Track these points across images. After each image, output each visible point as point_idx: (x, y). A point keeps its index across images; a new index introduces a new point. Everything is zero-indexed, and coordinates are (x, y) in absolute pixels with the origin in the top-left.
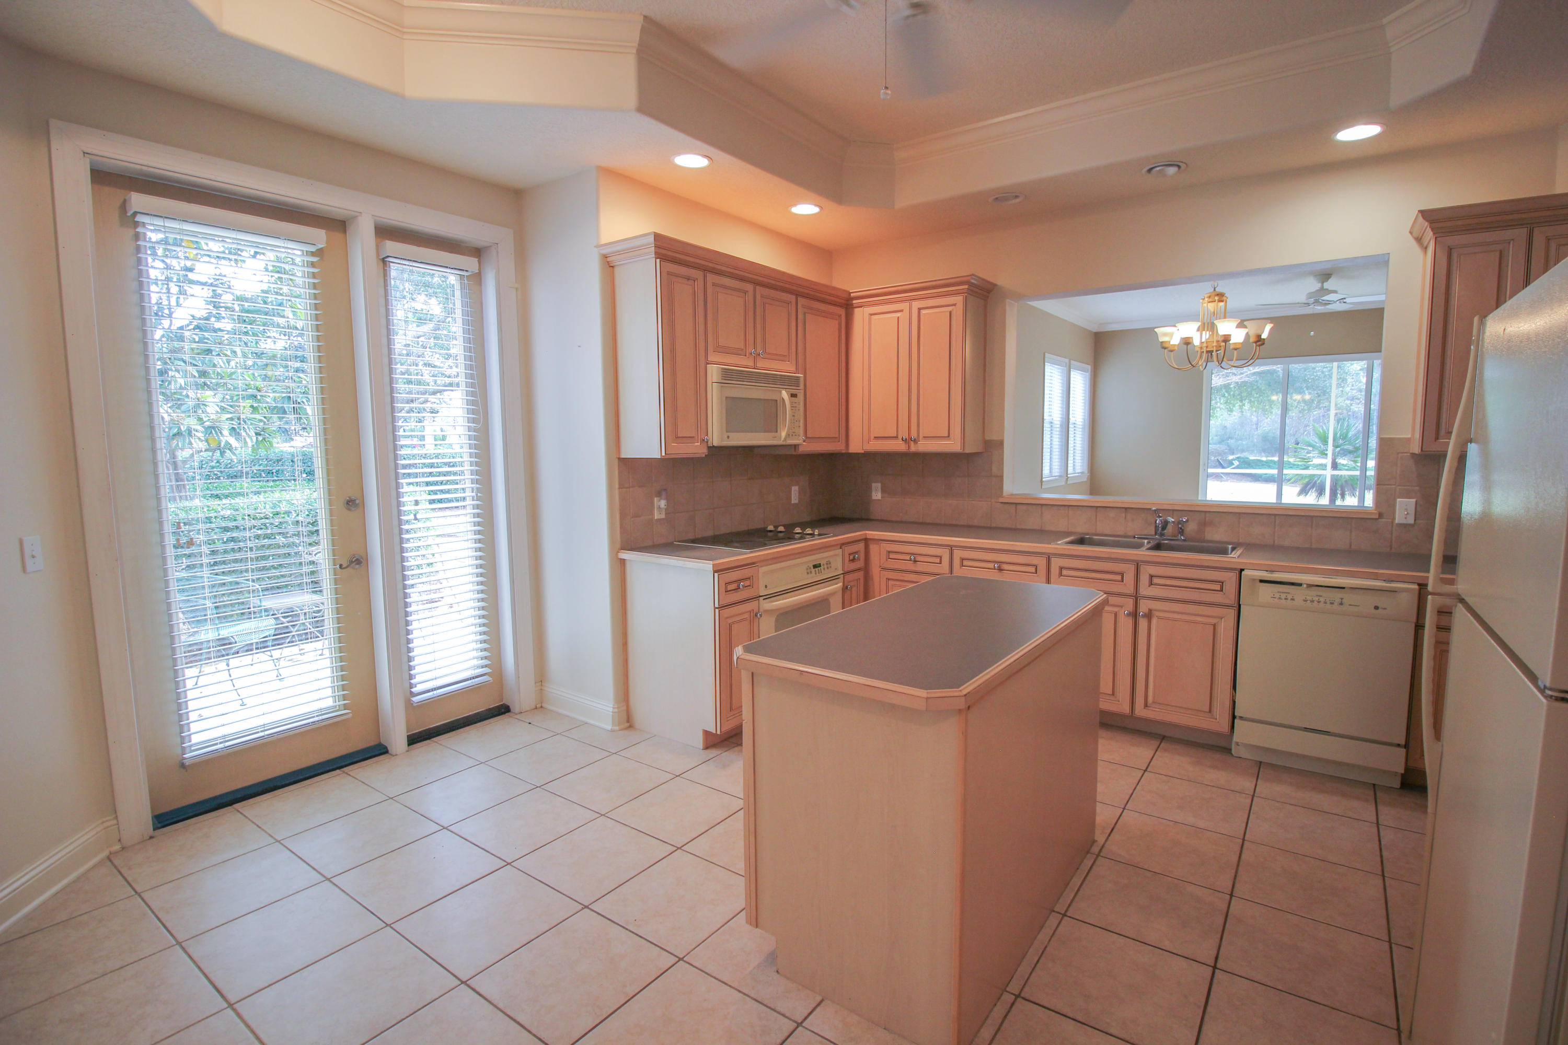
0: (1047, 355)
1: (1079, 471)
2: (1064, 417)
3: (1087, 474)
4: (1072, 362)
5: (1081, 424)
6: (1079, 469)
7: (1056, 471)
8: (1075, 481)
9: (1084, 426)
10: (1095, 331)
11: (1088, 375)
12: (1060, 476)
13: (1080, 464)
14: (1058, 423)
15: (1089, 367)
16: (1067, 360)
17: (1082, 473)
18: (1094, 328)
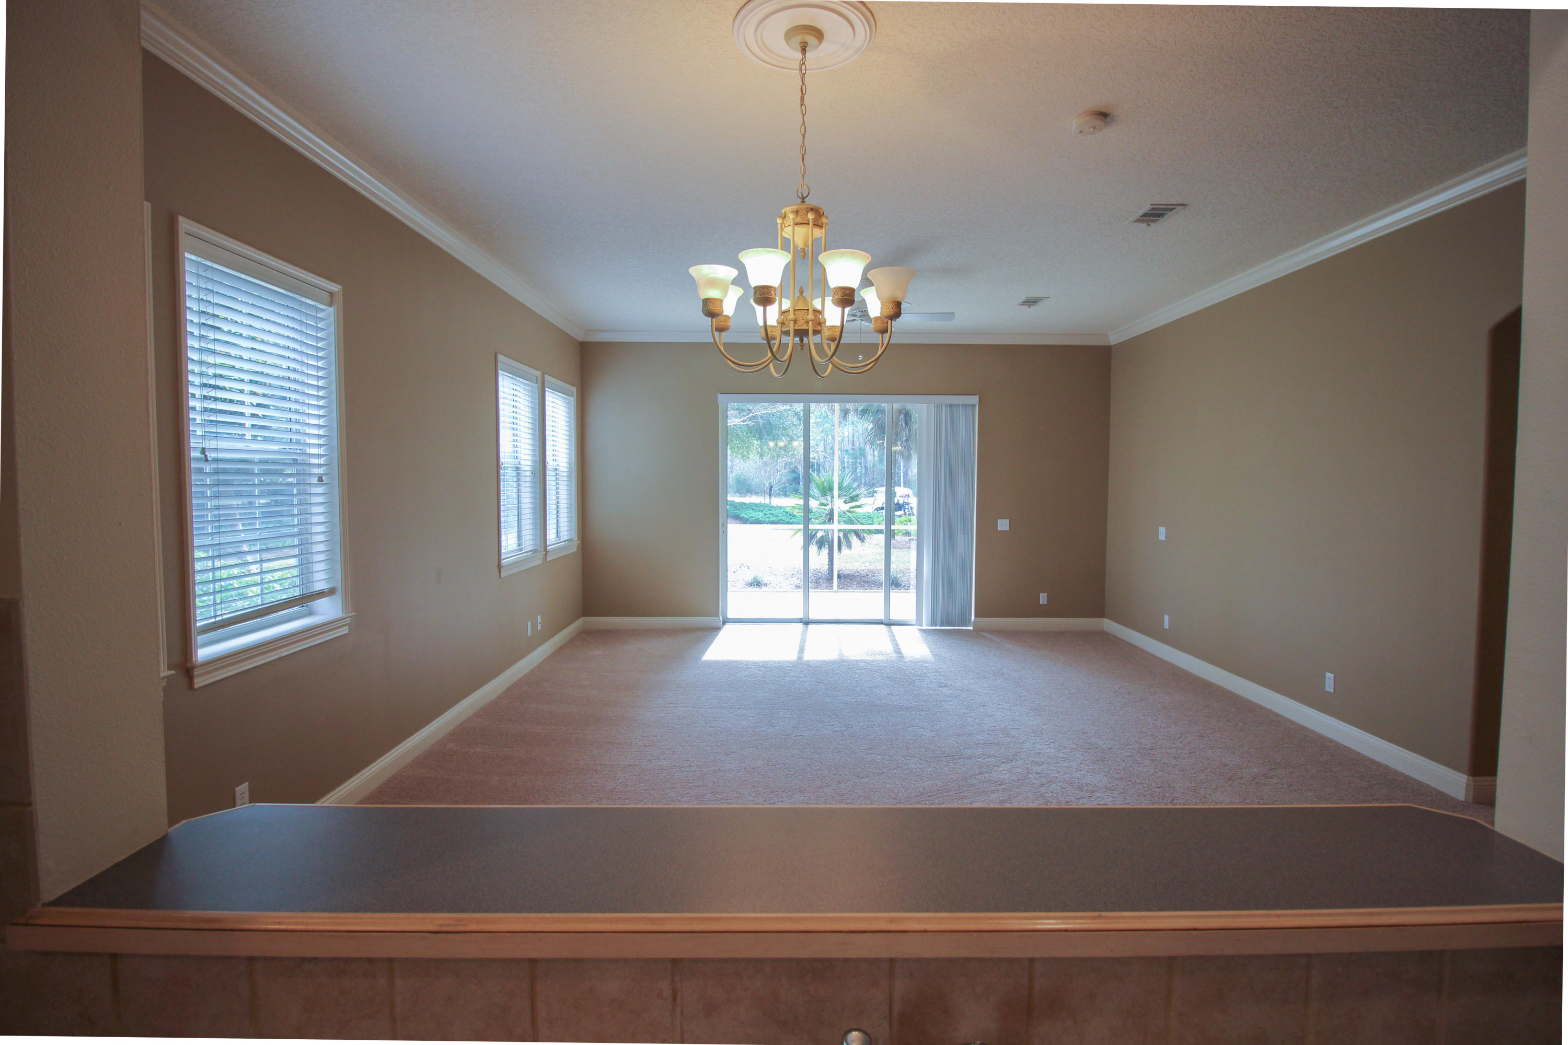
0: (500, 357)
1: (566, 538)
2: (538, 459)
3: (576, 542)
4: (547, 377)
5: (565, 470)
6: (565, 536)
7: (529, 543)
8: (557, 556)
9: (570, 472)
10: (580, 340)
11: (573, 400)
12: (534, 551)
13: (566, 528)
14: (528, 468)
15: (574, 389)
16: (538, 373)
17: (570, 540)
18: (580, 337)
